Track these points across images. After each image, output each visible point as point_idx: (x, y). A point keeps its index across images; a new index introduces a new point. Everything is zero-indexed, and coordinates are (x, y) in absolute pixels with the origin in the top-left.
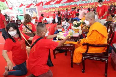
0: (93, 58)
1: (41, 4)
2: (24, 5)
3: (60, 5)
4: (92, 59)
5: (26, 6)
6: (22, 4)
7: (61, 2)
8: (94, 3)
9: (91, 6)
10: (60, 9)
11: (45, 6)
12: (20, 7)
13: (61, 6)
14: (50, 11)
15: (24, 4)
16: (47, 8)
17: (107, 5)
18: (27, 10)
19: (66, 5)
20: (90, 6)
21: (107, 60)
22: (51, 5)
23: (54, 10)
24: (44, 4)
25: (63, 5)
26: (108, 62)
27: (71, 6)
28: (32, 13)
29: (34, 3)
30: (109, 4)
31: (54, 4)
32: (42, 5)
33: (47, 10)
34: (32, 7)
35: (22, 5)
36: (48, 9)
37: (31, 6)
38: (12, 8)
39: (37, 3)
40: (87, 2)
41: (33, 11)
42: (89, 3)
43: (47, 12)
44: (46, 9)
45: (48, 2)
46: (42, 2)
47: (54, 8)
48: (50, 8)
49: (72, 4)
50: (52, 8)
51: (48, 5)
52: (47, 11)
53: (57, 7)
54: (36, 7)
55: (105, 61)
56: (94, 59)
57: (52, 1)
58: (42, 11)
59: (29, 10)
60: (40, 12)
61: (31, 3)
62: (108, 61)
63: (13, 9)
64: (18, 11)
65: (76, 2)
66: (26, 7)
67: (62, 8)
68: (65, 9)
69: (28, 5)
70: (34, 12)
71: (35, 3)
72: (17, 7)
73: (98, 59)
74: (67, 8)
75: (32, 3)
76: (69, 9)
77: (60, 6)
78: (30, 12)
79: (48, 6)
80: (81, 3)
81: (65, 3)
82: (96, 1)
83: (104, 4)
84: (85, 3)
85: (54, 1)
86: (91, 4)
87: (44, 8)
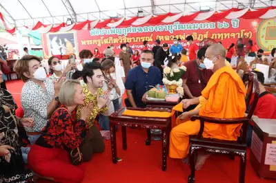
0: (213, 149)
1: (87, 25)
2: (45, 26)
3: (131, 30)
4: (211, 150)
5: (49, 28)
6: (39, 22)
7: (133, 24)
8: (207, 30)
9: (200, 35)
10: (129, 40)
11: (96, 30)
12: (33, 29)
13: (132, 32)
14: (106, 42)
15: (45, 24)
16: (100, 36)
17: (234, 37)
18: (51, 37)
19: (143, 30)
20: (198, 37)
21: (243, 154)
22: (110, 28)
23: (116, 41)
24: (93, 24)
25: (137, 31)
26: (245, 158)
27: (155, 33)
28: (62, 46)
29: (69, 22)
30: (239, 34)
31: (116, 27)
32: (89, 28)
33: (99, 41)
34: (63, 31)
35: (39, 25)
36: (102, 38)
37: (62, 28)
38: (14, 30)
39: (77, 23)
40: (190, 27)
41: (66, 40)
42: (196, 29)
43: (99, 45)
44: (98, 37)
45: (102, 21)
46: (88, 22)
47: (115, 36)
48: (106, 37)
49: (158, 30)
50: (111, 36)
51: (103, 29)
52: (99, 43)
53: (123, 35)
54: (74, 32)
55: (241, 156)
56: (217, 151)
57: (113, 21)
58: (88, 41)
59: (55, 38)
60: (84, 43)
61: (61, 23)
62: (245, 154)
63: (16, 32)
64: (29, 37)
65: (167, 26)
66: (50, 31)
67: (135, 38)
68: (141, 40)
69: (55, 26)
70: (69, 44)
71: (72, 23)
72: (27, 27)
73: (225, 152)
74: (146, 38)
75: (65, 22)
76: (151, 40)
77: (129, 32)
78: (57, 41)
79: (103, 31)
80: (178, 29)
81: (142, 25)
82: (211, 25)
83: (229, 34)
84: (186, 28)
85: (116, 19)
86: (200, 32)
87: (93, 35)
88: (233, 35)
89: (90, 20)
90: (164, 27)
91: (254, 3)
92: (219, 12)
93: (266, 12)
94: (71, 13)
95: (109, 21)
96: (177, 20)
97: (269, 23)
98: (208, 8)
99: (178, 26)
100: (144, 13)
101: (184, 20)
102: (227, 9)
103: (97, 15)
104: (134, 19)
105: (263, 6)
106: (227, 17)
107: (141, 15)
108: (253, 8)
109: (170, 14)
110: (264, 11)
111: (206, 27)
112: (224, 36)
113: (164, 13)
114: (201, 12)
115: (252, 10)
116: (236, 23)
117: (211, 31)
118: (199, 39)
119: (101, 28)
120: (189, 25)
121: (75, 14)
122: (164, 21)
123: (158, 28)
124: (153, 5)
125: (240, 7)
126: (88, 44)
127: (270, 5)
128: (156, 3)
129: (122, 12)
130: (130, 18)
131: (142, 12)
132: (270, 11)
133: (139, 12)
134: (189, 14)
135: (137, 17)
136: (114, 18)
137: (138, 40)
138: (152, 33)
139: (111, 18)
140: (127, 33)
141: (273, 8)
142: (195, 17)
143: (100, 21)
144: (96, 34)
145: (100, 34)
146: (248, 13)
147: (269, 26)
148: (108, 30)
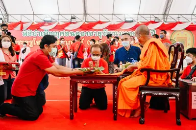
0: (157, 93)
1: (19, 26)
3: (64, 33)
7: (66, 28)
11: (28, 31)
13: (65, 35)
19: (75, 34)
21: (178, 95)
22: (43, 31)
24: (25, 26)
25: (70, 35)
31: (50, 30)
32: (22, 28)
33: (31, 42)
36: (34, 39)
39: (9, 23)
40: (117, 34)
43: (31, 46)
44: (31, 38)
45: (36, 23)
46: (21, 23)
51: (37, 31)
52: (32, 44)
56: (160, 94)
57: (47, 24)
65: (97, 32)
67: (68, 41)
73: (165, 94)
77: (62, 35)
79: (36, 33)
81: (74, 30)
82: (133, 34)
85: (50, 23)
87: (25, 36)
89: (22, 21)
90: (94, 33)
91: (166, 18)
92: (140, 23)
93: (176, 25)
94: (4, 13)
95: (43, 24)
96: (106, 28)
97: (178, 34)
98: (132, 20)
99: (106, 33)
100: (77, 20)
101: (112, 27)
102: (146, 21)
103: (31, 17)
104: (67, 24)
105: (173, 21)
107: (73, 21)
108: (166, 22)
109: (100, 22)
110: (174, 25)
113: (94, 21)
114: (126, 22)
115: (165, 23)
116: (153, 32)
119: (34, 30)
120: (116, 32)
121: (7, 15)
122: (94, 28)
123: (89, 33)
124: (85, 14)
125: (156, 21)
127: (178, 21)
128: (88, 12)
129: (56, 17)
130: (63, 23)
131: (74, 18)
132: (178, 25)
133: (72, 18)
134: (116, 23)
135: (71, 23)
136: (48, 22)
137: (70, 43)
138: (83, 37)
139: (45, 22)
140: (60, 36)
141: (180, 23)
142: (121, 26)
143: (33, 23)
144: (28, 35)
145: (32, 35)
146: (163, 25)
147: (178, 36)
148: (40, 32)
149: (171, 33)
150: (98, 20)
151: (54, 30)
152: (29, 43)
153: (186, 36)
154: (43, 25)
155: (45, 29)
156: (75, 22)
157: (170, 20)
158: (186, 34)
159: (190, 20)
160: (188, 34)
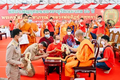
1: (6, 6)
7: (36, 8)
8: (78, 14)
9: (75, 16)
10: (34, 17)
11: (12, 10)
13: (36, 12)
17: (92, 18)
19: (43, 12)
24: (10, 7)
25: (39, 12)
30: (95, 17)
32: (8, 8)
36: (16, 15)
40: (70, 12)
42: (72, 13)
44: (14, 15)
45: (17, 5)
49: (51, 12)
51: (17, 10)
53: (30, 14)
57: (24, 5)
58: (6, 17)
60: (3, 18)
65: (57, 11)
67: (38, 16)
68: (41, 18)
74: (45, 17)
76: (47, 18)
77: (34, 13)
79: (17, 11)
80: (62, 13)
81: (42, 9)
82: (80, 11)
83: (90, 16)
84: (67, 12)
85: (26, 4)
86: (75, 14)
87: (10, 13)
88: (92, 17)
89: (8, 3)
90: (55, 11)
91: (102, 1)
92: (85, 4)
93: (107, 6)
96: (63, 8)
97: (109, 12)
98: (79, 2)
99: (63, 11)
100: (44, 2)
101: (66, 7)
102: (88, 3)
104: (37, 5)
105: (106, 3)
106: (89, 7)
107: (41, 3)
108: (101, 3)
109: (58, 4)
110: (106, 5)
111: (78, 12)
112: (87, 17)
113: (55, 3)
114: (76, 3)
115: (101, 4)
116: (93, 10)
117: (81, 14)
118: (74, 18)
119: (15, 9)
122: (55, 8)
123: (52, 11)
125: (95, 3)
126: (7, 18)
127: (109, 3)
130: (35, 5)
131: (42, 1)
132: (109, 6)
133: (40, 1)
134: (69, 5)
135: (40, 4)
136: (24, 4)
137: (40, 18)
138: (48, 14)
139: (23, 4)
140: (32, 13)
141: (110, 4)
142: (72, 6)
143: (15, 4)
144: (12, 13)
145: (15, 13)
146: (99, 6)
147: (109, 13)
148: (20, 11)
149: (104, 11)
150: (57, 3)
151: (29, 9)
152: (13, 18)
153: (114, 13)
154: (21, 6)
155: (23, 9)
156: (42, 4)
157: (104, 2)
158: (114, 12)
159: (117, 2)
160: (115, 12)
